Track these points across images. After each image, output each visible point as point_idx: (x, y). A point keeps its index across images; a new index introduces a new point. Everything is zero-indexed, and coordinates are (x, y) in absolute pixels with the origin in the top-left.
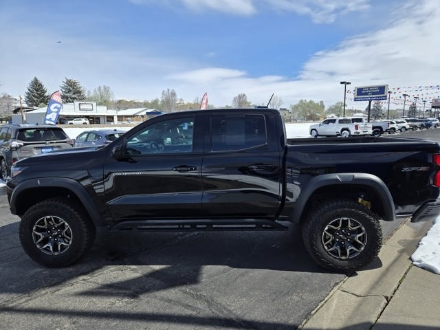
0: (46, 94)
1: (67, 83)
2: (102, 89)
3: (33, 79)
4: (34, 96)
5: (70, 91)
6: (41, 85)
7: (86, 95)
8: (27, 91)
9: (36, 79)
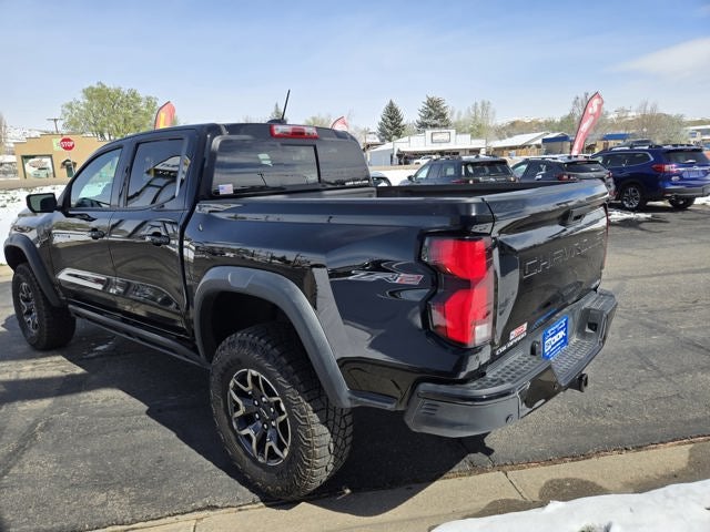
0: (402, 123)
1: (428, 104)
2: (479, 105)
3: (388, 103)
4: (388, 127)
5: (430, 115)
6: (396, 110)
7: (453, 119)
8: (380, 120)
9: (391, 103)
